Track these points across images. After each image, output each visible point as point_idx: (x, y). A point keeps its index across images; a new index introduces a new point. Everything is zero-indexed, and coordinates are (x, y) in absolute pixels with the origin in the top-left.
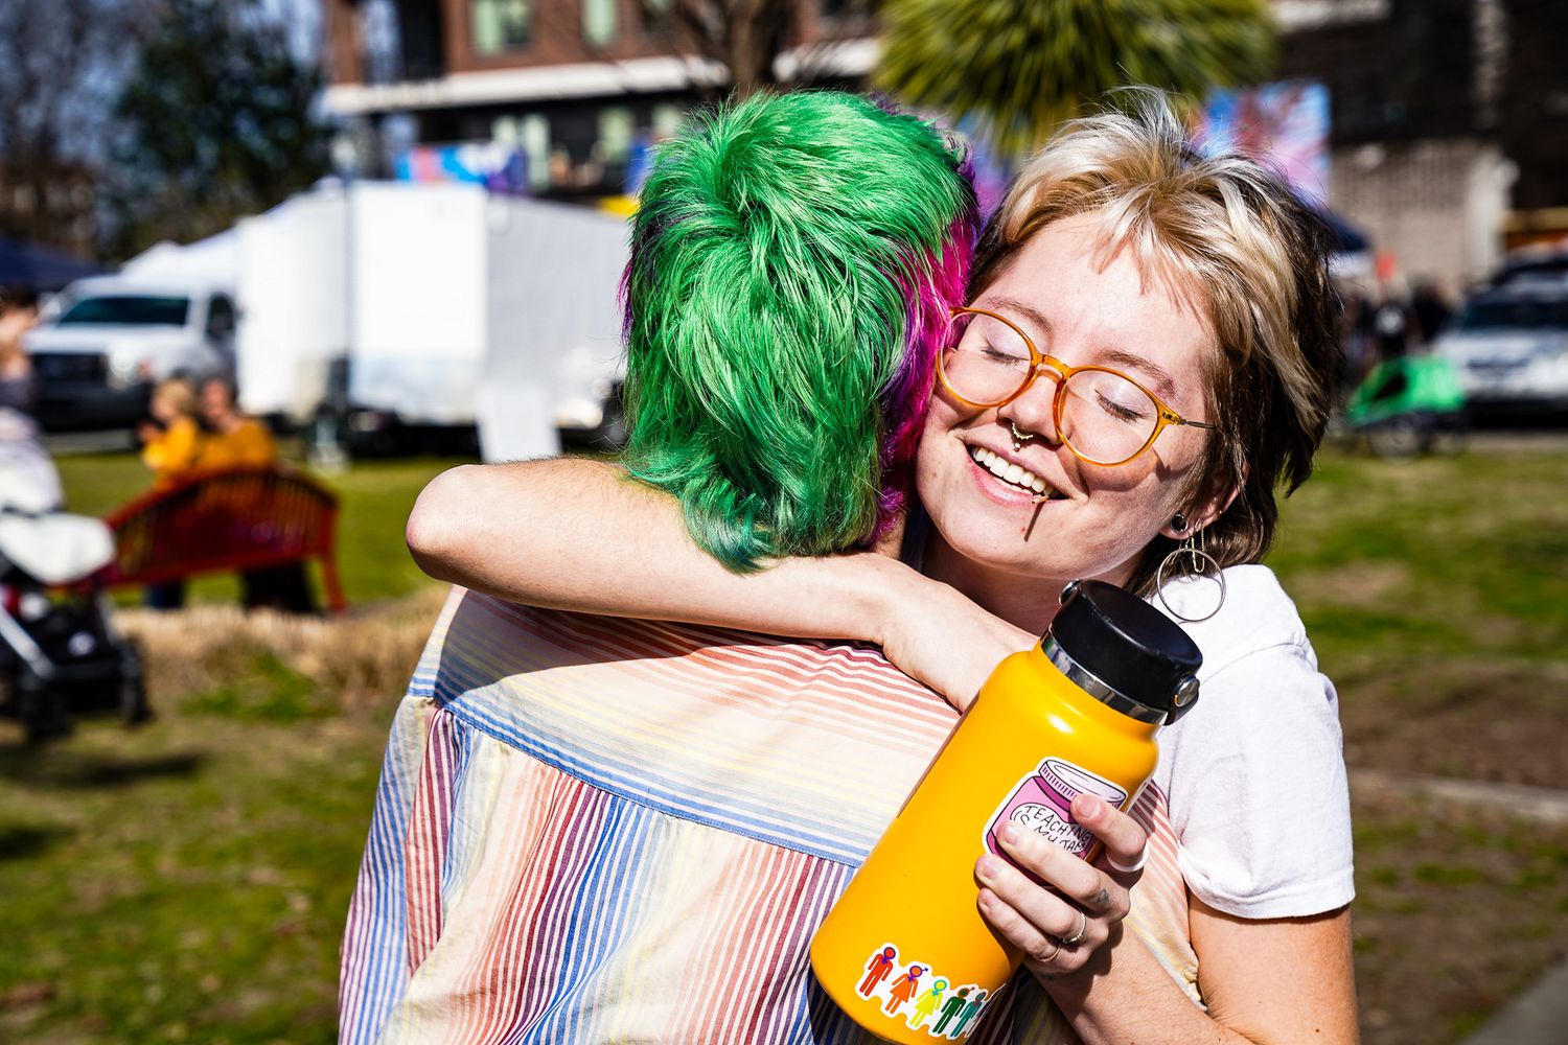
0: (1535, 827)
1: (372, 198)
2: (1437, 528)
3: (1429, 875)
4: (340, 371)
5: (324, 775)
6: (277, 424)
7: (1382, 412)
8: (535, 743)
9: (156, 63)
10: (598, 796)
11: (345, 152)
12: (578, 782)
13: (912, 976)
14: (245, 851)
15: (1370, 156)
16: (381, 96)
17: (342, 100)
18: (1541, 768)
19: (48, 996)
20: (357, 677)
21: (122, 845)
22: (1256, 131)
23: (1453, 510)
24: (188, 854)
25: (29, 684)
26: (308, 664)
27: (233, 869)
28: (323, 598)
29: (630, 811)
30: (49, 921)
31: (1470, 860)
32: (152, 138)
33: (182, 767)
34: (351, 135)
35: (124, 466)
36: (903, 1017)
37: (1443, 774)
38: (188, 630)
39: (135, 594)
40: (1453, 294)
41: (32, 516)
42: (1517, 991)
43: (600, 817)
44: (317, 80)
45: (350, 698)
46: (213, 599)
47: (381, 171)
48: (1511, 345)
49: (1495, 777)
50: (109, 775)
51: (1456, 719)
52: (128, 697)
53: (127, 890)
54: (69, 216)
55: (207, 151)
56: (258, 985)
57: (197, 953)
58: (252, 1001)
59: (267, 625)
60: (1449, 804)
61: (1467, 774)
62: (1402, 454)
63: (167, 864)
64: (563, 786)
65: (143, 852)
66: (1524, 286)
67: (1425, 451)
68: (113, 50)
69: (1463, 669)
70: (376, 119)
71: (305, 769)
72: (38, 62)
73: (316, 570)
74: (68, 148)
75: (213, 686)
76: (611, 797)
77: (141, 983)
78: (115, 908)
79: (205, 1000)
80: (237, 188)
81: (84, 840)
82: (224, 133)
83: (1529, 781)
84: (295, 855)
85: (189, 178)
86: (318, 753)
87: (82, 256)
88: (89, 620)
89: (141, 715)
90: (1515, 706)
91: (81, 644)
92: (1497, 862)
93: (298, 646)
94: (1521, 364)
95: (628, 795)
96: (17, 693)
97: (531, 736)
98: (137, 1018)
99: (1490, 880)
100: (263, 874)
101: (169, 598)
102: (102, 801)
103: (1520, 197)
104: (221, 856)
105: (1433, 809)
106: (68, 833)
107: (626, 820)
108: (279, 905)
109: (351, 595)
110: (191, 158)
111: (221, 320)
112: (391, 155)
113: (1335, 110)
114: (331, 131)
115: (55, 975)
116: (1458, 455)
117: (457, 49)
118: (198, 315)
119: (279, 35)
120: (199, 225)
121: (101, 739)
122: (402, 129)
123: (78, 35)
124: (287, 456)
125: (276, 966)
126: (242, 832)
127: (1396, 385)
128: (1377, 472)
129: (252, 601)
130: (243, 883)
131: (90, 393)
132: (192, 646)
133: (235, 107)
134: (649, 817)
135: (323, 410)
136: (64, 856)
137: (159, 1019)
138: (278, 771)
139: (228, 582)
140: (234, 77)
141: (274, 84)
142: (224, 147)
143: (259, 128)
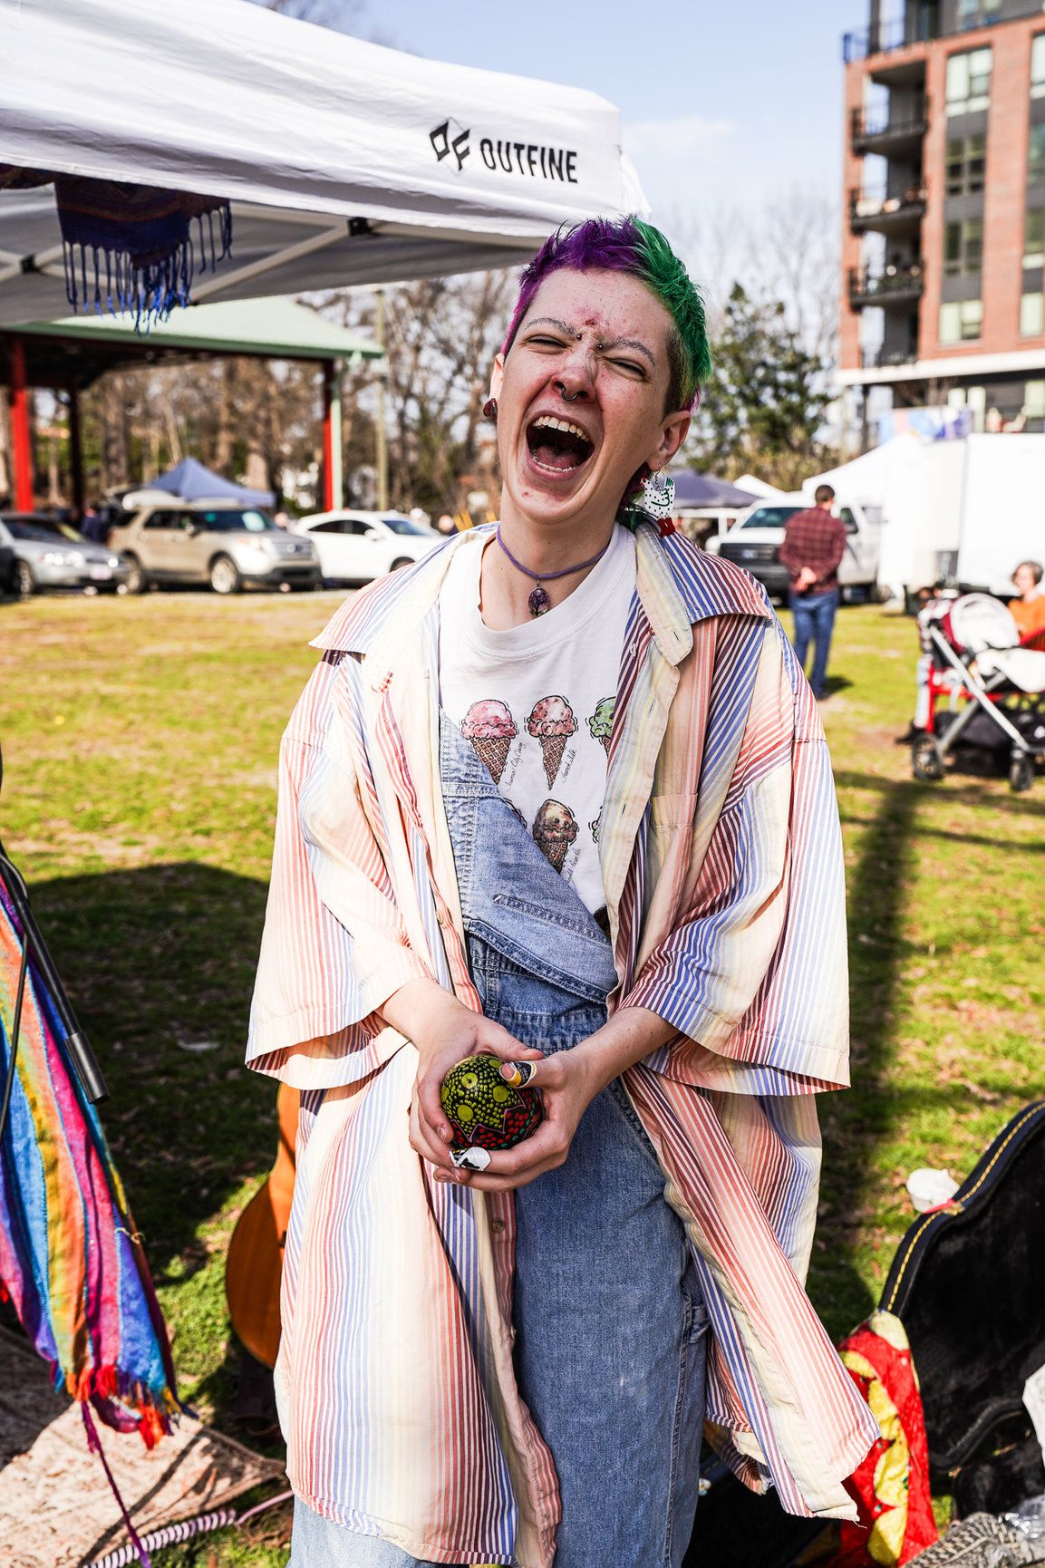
16: (873, 375)
34: (843, 400)
44: (817, 366)
55: (742, 414)
70: (866, 388)
82: (755, 401)
110: (733, 418)
117: (925, 340)
119: (794, 336)
122: (882, 397)
133: (763, 383)
140: (764, 364)
141: (790, 368)
142: (754, 410)
143: (777, 397)
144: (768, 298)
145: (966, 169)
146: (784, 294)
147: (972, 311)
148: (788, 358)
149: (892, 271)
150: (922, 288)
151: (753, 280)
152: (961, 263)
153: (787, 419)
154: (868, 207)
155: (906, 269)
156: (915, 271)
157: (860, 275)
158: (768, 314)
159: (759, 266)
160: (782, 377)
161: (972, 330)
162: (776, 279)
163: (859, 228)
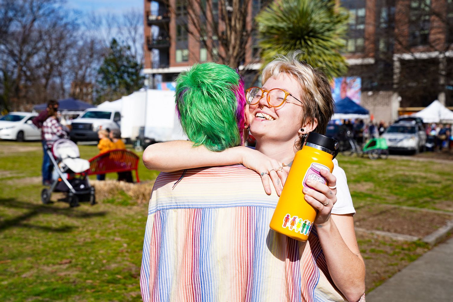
0: (396, 241)
1: (151, 92)
2: (381, 175)
3: (373, 251)
4: (142, 130)
5: (132, 217)
6: (128, 141)
7: (370, 149)
8: (182, 205)
9: (107, 62)
10: (199, 210)
11: (146, 82)
12: (194, 209)
13: (294, 220)
14: (114, 233)
15: (370, 93)
16: (155, 71)
17: (146, 71)
18: (399, 230)
19: (70, 262)
20: (141, 197)
21: (88, 231)
22: (345, 87)
23: (384, 172)
24: (102, 233)
25: (71, 194)
26: (131, 193)
27: (111, 237)
28: (135, 179)
29: (207, 210)
30: (71, 246)
31: (382, 248)
32: (106, 78)
33: (102, 214)
34: (148, 79)
35: (94, 148)
36: (294, 230)
37: (378, 229)
38: (105, 185)
39: (95, 176)
40: (387, 124)
41: (73, 158)
42: (390, 277)
43: (201, 214)
44: (142, 68)
45: (139, 201)
46: (111, 178)
47: (154, 87)
48: (399, 136)
49: (389, 231)
50: (86, 215)
51: (381, 217)
52: (92, 198)
53: (88, 240)
54: (87, 94)
55: (117, 81)
56: (115, 263)
57: (102, 255)
58: (113, 266)
59: (122, 184)
60: (378, 236)
61: (383, 230)
62: (374, 158)
63: (97, 235)
64: (191, 212)
65: (92, 232)
66: (402, 123)
67: (379, 158)
68: (99, 59)
69: (383, 206)
70: (154, 75)
71: (128, 216)
72: (83, 61)
73: (134, 173)
74: (88, 80)
75: (110, 197)
76: (202, 209)
77: (90, 261)
78: (85, 244)
79: (103, 265)
80: (123, 89)
81: (81, 229)
82: (121, 77)
83: (396, 231)
84: (125, 235)
85: (113, 87)
86: (132, 213)
87: (90, 103)
88: (84, 182)
89: (94, 203)
90: (394, 215)
91: (82, 187)
92: (388, 249)
93: (129, 189)
94: (401, 140)
95: (205, 208)
96: (68, 197)
97: (181, 204)
98: (88, 268)
99: (386, 253)
100: (117, 239)
101: (102, 178)
102: (84, 221)
103: (402, 104)
104: (109, 234)
105: (375, 237)
106: (77, 227)
107: (207, 212)
108: (121, 246)
109: (141, 179)
110: (114, 83)
111: (117, 119)
112: (156, 83)
113: (362, 83)
114: (144, 78)
115: (71, 258)
116: (386, 159)
117: (172, 61)
118: (112, 116)
119: (134, 57)
120: (115, 97)
121: (85, 207)
122: (159, 78)
123: (91, 56)
124: (129, 148)
125: (119, 259)
126: (114, 229)
127: (374, 143)
128: (368, 162)
129: (120, 179)
130: (113, 240)
131: (89, 132)
132: (106, 188)
133: (124, 72)
134: (212, 210)
135: (138, 138)
136: (76, 232)
137: (93, 269)
138: (123, 216)
139: (115, 175)
140: (124, 66)
141: (133, 67)
142: (121, 80)
143: (128, 76)
144: (125, 44)
145: (182, 9)
146: (131, 43)
147: (186, 52)
148: (132, 64)
149: (160, 38)
150: (170, 44)
151: (120, 38)
152: (182, 37)
153: (132, 83)
154: (153, 17)
155: (165, 38)
156: (167, 39)
157: (151, 39)
158: (125, 49)
159: (122, 34)
160: (130, 70)
161: (186, 58)
162: (127, 38)
163: (150, 24)
